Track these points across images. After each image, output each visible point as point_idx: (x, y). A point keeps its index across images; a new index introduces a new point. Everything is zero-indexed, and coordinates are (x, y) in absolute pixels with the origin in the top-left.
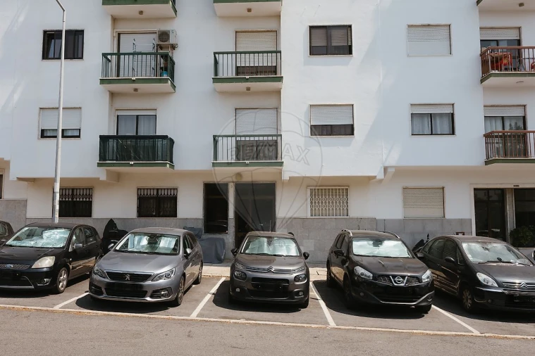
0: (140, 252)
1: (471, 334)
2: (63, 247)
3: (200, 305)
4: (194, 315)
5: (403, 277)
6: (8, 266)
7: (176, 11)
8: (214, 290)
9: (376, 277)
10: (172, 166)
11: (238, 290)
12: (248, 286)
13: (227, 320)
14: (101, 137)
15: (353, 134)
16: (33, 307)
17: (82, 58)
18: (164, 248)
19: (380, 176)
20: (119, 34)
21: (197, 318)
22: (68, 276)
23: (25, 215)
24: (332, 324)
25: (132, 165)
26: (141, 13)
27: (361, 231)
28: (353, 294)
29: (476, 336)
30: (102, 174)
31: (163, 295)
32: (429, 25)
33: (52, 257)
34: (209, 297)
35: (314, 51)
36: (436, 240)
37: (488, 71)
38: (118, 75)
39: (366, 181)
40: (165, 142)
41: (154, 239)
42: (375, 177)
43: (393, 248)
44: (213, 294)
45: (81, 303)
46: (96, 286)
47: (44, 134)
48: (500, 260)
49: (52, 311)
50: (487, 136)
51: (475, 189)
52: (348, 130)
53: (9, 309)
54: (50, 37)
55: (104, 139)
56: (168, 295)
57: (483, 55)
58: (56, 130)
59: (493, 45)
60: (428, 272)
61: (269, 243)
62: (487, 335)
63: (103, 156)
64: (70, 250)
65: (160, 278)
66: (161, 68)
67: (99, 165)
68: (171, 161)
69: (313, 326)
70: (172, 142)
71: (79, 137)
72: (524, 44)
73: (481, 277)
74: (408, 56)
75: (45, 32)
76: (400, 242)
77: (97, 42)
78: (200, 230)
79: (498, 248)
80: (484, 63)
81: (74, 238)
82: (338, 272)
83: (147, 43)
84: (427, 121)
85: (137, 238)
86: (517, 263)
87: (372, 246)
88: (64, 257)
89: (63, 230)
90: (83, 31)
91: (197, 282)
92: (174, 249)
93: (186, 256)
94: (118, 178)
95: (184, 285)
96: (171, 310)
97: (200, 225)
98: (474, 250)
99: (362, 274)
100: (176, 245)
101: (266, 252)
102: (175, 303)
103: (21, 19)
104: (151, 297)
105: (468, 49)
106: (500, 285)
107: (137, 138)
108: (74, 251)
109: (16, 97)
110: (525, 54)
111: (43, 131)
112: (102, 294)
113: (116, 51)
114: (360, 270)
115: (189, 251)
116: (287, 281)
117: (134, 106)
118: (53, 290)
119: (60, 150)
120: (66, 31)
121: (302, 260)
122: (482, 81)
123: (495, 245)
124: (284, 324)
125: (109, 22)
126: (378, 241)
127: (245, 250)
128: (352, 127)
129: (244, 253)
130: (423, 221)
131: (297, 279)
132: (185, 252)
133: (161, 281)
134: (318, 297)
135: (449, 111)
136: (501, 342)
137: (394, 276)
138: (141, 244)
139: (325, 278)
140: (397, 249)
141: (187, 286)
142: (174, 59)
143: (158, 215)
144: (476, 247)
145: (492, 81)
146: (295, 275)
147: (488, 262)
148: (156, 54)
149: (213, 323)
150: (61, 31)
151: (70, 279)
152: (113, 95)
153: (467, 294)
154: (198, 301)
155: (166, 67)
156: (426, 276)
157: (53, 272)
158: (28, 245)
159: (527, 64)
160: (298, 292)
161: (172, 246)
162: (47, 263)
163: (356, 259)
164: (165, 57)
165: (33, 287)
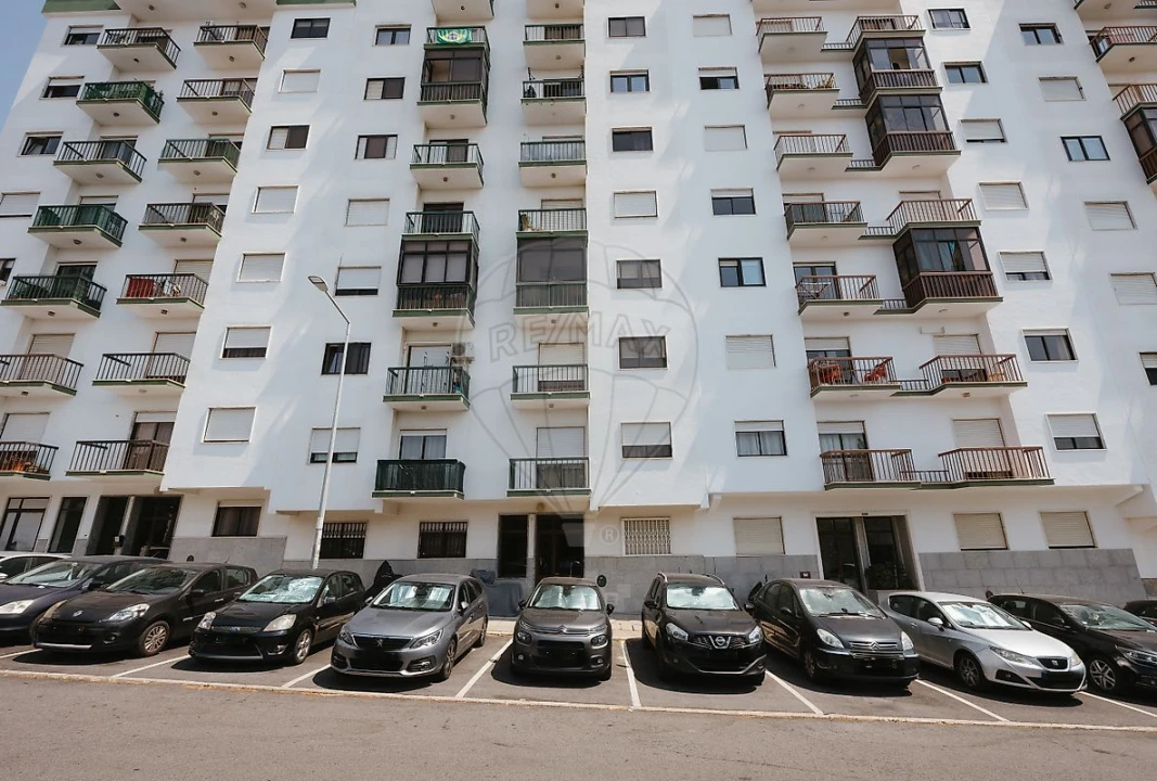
0: (403, 608)
1: (812, 715)
2: (311, 602)
3: (474, 679)
4: (460, 696)
5: (726, 637)
6: (234, 628)
7: (473, 323)
8: (497, 656)
9: (693, 637)
10: (462, 496)
11: (521, 657)
12: (533, 652)
13: (502, 701)
14: (381, 463)
15: (671, 456)
16: (255, 687)
17: (366, 373)
18: (435, 602)
19: (705, 505)
20: (410, 347)
21: (464, 699)
22: (312, 641)
23: (283, 556)
24: (637, 704)
25: (413, 495)
26: (435, 324)
27: (681, 575)
28: (666, 661)
29: (818, 718)
30: (377, 505)
31: (423, 667)
32: (749, 336)
33: (292, 616)
34: (489, 665)
35: (625, 364)
36: (771, 584)
37: (817, 384)
38: (405, 392)
39: (689, 511)
40: (453, 467)
41: (423, 590)
42: (699, 506)
43: (716, 598)
44: (495, 661)
45: (320, 680)
46: (339, 656)
47: (314, 459)
48: (845, 612)
49: (279, 692)
50: (824, 456)
51: (818, 519)
52: (666, 451)
53: (224, 689)
54: (332, 351)
55: (383, 464)
56: (429, 667)
57: (810, 366)
58: (326, 454)
59: (822, 356)
60: (757, 630)
61: (567, 593)
62: (832, 716)
63: (381, 484)
64: (318, 606)
65: (422, 643)
66: (454, 383)
67: (374, 495)
68: (461, 489)
69: (611, 707)
70: (462, 466)
71: (355, 461)
72: (854, 355)
73: (823, 634)
74: (729, 368)
75: (328, 345)
76: (725, 590)
77: (386, 354)
78: (493, 573)
79: (844, 595)
80: (812, 375)
81: (327, 589)
82: (652, 627)
83: (439, 357)
84: (754, 440)
85: (402, 589)
86: (866, 614)
87: (690, 595)
88: (307, 615)
89: (314, 579)
90: (370, 344)
91: (478, 644)
92: (447, 603)
93: (462, 612)
94: (398, 510)
95: (455, 650)
96: (434, 686)
97: (494, 568)
98: (815, 599)
99: (676, 634)
100: (449, 597)
101: (560, 605)
102: (440, 677)
103: (303, 332)
104: (409, 670)
105: (794, 361)
106: (847, 646)
107: (423, 462)
108: (325, 606)
109: (286, 417)
110: (857, 365)
111: (313, 455)
112: (345, 666)
113: (405, 365)
114: (673, 628)
115: (464, 605)
116: (580, 644)
117: (422, 425)
118: (289, 660)
119: (328, 478)
120: (349, 344)
121: (604, 615)
122: (812, 395)
123: (839, 591)
124: (574, 705)
125: (400, 333)
126: (698, 589)
127: (534, 603)
128: (669, 448)
129: (534, 607)
130: (760, 558)
131: (594, 641)
132: (460, 606)
133: (423, 647)
134: (627, 664)
135: (778, 428)
136: (849, 727)
137: (714, 637)
138: (407, 597)
139: (639, 635)
140: (721, 599)
141: (459, 652)
142: (470, 374)
143: (443, 555)
144: (817, 594)
145: (821, 395)
146: (592, 636)
147: (831, 614)
148: (450, 368)
149: (481, 706)
150: (344, 344)
151: (314, 643)
152: (398, 413)
153: (808, 657)
154: (472, 672)
155: (459, 383)
156: (754, 635)
157: (291, 637)
158: (266, 599)
159: (860, 376)
160: (596, 659)
161: (444, 599)
162: (284, 623)
163: (669, 612)
164: (460, 370)
165: (261, 657)
